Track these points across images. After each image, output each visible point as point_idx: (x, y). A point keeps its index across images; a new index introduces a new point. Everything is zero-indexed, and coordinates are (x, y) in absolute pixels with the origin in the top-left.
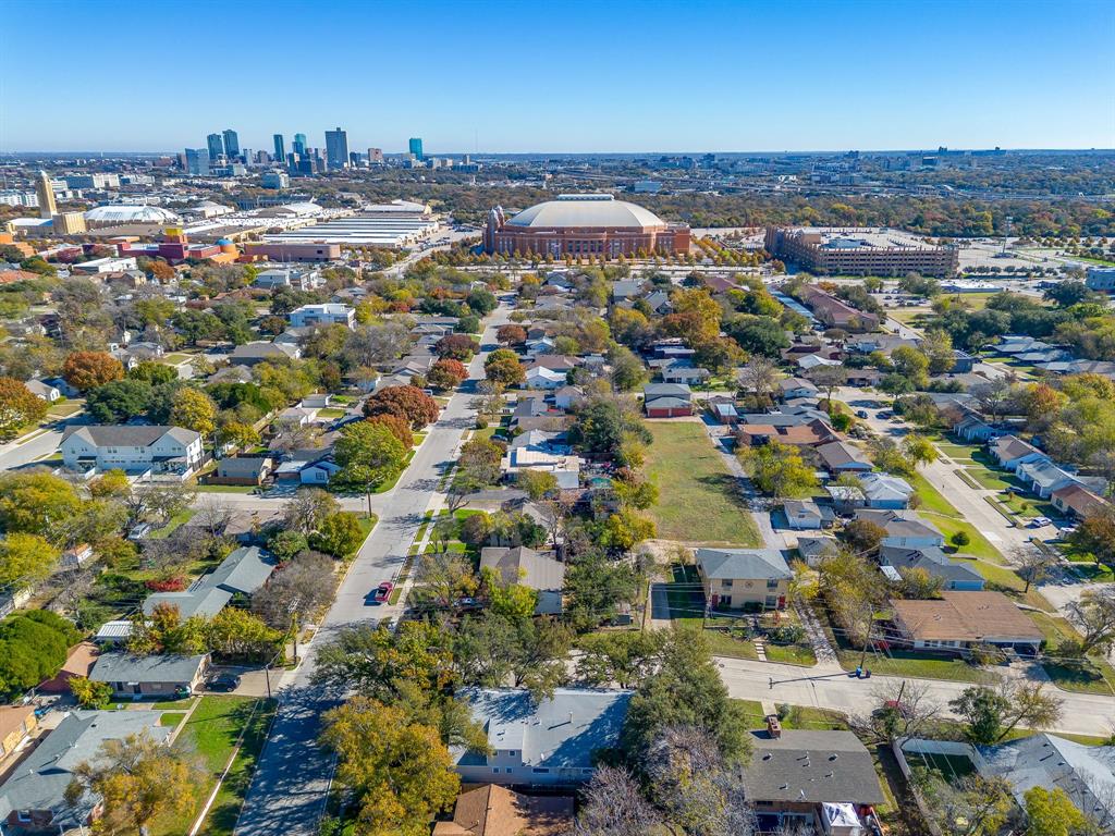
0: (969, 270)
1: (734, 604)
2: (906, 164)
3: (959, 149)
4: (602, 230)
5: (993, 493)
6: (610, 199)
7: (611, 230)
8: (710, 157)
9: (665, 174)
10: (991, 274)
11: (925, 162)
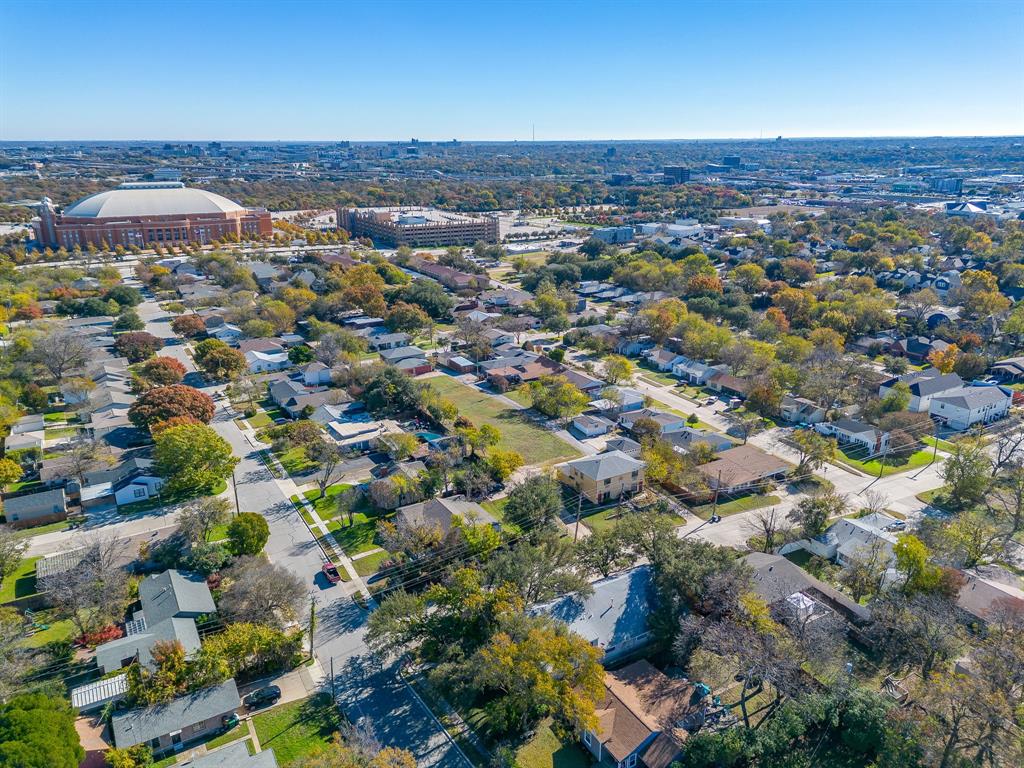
0: (508, 236)
1: (612, 496)
2: (395, 153)
3: (428, 140)
4: (183, 217)
5: (671, 387)
6: (180, 187)
7: (193, 217)
8: (216, 145)
9: (176, 161)
10: (524, 238)
11: (410, 151)
